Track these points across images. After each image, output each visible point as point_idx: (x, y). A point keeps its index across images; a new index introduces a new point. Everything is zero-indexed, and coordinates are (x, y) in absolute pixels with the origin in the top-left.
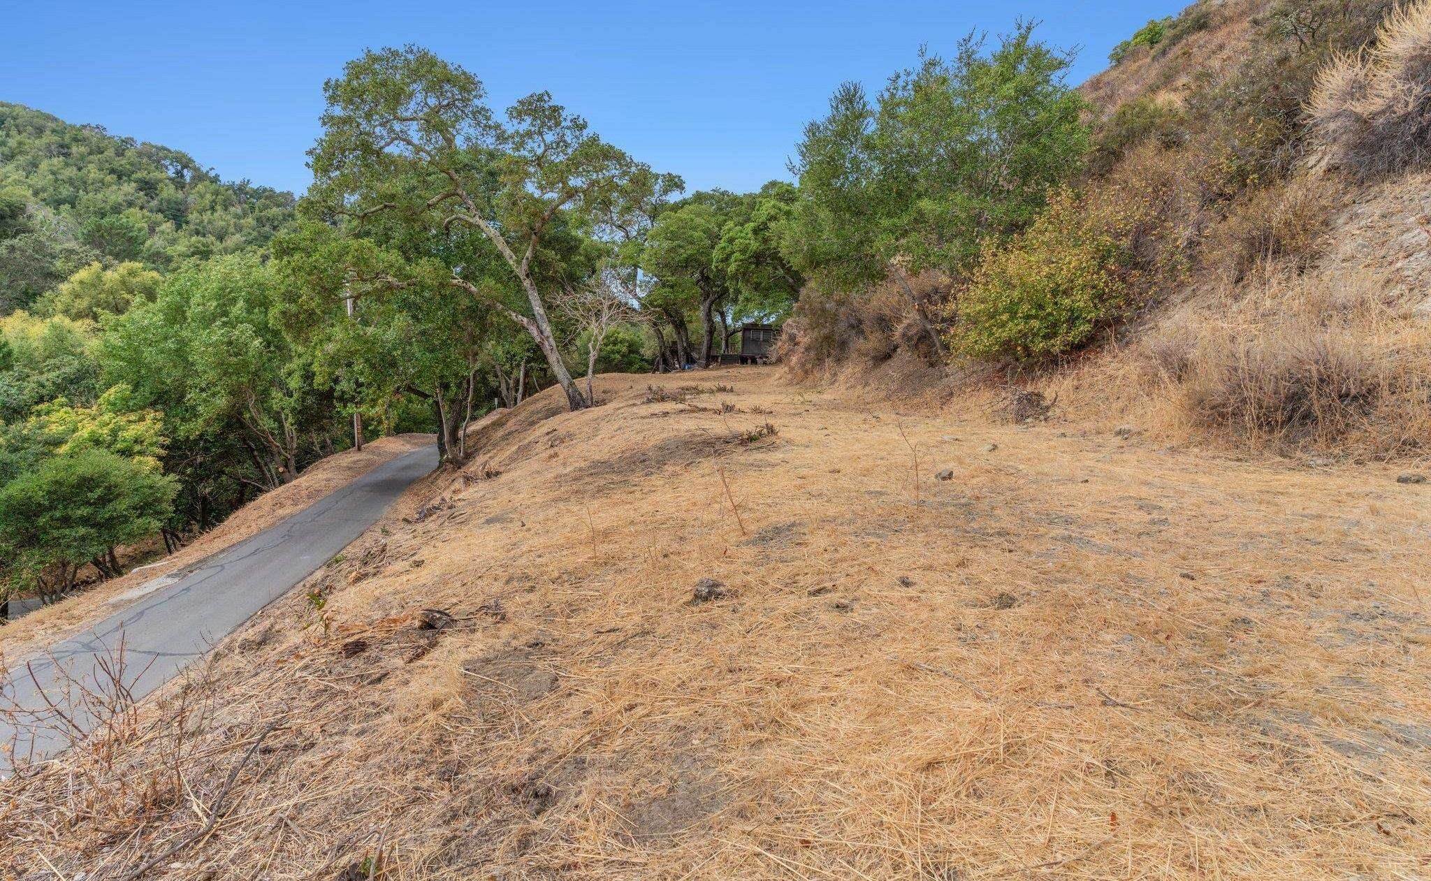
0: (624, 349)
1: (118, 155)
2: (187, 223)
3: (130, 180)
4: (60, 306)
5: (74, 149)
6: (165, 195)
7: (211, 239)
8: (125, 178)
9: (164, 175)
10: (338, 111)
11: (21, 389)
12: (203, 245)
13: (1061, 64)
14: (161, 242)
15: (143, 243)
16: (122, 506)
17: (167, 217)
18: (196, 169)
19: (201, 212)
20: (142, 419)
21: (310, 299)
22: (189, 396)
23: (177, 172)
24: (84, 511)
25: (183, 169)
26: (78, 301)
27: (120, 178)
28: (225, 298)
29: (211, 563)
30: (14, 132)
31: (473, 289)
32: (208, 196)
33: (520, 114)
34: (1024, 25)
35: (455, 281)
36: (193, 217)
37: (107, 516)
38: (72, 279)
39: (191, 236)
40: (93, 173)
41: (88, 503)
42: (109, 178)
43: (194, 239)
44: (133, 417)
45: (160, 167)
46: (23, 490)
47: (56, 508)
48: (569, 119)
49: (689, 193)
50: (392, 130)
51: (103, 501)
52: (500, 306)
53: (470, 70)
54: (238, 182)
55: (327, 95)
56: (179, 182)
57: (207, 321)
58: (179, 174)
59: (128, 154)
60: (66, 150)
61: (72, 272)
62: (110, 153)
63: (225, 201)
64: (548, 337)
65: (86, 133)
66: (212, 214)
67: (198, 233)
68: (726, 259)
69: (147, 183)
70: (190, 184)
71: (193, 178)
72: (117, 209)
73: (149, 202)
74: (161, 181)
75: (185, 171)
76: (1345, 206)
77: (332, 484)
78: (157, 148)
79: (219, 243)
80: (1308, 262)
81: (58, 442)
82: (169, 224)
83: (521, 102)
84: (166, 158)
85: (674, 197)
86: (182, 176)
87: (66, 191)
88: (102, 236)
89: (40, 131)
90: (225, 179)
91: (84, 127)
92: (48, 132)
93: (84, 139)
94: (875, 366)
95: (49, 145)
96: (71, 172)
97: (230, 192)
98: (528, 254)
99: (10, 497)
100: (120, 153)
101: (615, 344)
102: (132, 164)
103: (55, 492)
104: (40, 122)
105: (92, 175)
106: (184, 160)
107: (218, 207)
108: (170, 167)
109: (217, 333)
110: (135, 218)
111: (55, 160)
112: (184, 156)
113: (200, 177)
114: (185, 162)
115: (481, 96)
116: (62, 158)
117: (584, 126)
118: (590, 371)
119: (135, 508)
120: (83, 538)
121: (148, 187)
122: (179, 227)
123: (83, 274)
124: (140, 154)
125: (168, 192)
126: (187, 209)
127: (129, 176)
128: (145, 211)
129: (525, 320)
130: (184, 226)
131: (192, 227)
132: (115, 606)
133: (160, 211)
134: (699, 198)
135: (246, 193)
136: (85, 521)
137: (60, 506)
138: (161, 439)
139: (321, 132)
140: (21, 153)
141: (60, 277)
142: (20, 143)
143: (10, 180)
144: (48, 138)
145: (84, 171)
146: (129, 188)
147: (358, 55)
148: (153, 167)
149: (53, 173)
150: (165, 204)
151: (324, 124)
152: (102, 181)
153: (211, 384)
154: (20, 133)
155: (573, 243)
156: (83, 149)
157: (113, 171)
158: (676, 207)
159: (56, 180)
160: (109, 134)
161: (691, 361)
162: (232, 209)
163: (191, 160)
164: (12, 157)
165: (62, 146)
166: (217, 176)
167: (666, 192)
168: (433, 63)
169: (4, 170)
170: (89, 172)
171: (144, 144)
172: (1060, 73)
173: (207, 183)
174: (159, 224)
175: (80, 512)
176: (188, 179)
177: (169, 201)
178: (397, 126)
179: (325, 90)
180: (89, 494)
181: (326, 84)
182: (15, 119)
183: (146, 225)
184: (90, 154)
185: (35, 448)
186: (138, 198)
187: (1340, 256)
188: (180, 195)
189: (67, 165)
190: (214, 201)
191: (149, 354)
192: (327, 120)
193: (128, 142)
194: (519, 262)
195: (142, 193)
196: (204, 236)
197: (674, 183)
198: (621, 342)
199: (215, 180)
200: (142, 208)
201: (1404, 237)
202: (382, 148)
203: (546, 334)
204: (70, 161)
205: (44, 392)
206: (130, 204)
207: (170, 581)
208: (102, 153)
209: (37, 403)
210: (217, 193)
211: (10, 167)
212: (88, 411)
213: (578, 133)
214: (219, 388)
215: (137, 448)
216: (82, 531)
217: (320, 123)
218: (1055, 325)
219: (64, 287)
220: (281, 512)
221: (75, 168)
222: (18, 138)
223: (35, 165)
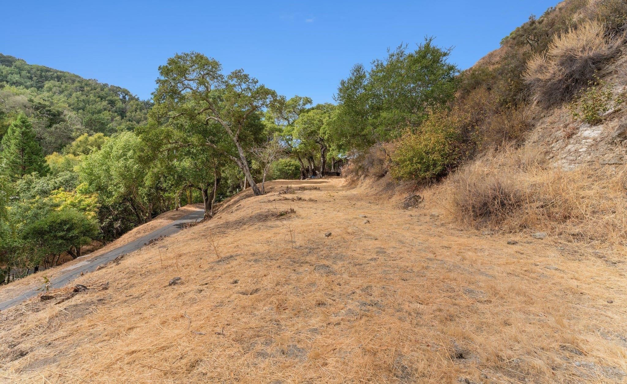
0: (293, 168)
1: (101, 90)
2: (126, 117)
3: (105, 100)
4: (72, 151)
5: (85, 89)
6: (118, 106)
7: (134, 123)
8: (103, 99)
9: (118, 98)
10: (163, 78)
11: (48, 184)
12: (131, 125)
13: (445, 54)
14: (115, 124)
15: (107, 125)
16: (76, 232)
17: (118, 115)
18: (131, 95)
19: (131, 112)
20: (90, 197)
21: (148, 151)
22: (109, 188)
23: (123, 97)
24: (62, 234)
25: (125, 95)
26: (79, 148)
27: (102, 99)
28: (126, 148)
29: (105, 256)
30: (64, 82)
31: (215, 146)
32: (134, 106)
33: (232, 77)
34: (428, 39)
35: (207, 144)
36: (128, 114)
37: (70, 236)
38: (77, 140)
39: (127, 121)
40: (92, 97)
41: (63, 231)
42: (97, 100)
43: (128, 123)
44: (87, 196)
45: (117, 95)
46: (40, 225)
47: (52, 233)
48: (251, 79)
49: (314, 105)
50: (183, 85)
51: (69, 230)
52: (226, 154)
53: (217, 60)
54: (146, 100)
55: (160, 71)
56: (124, 101)
57: (118, 158)
58: (124, 97)
59: (105, 90)
60: (82, 89)
61: (78, 137)
62: (99, 90)
63: (140, 108)
64: (245, 166)
65: (90, 82)
66: (135, 113)
67: (129, 121)
68: (324, 133)
69: (112, 101)
70: (128, 101)
71: (129, 99)
72: (99, 112)
73: (112, 109)
74: (117, 100)
75: (126, 96)
76: (542, 118)
77: (162, 224)
78: (116, 87)
79: (137, 124)
80: (520, 143)
81: (57, 206)
82: (119, 117)
83: (233, 73)
84: (119, 91)
85: (308, 106)
86: (125, 98)
87: (81, 105)
88: (92, 122)
89: (73, 82)
90: (141, 99)
91: (90, 80)
92: (76, 82)
93: (89, 84)
94: (378, 180)
95: (76, 87)
96: (84, 97)
97: (143, 104)
98: (238, 132)
99: (35, 227)
100: (102, 90)
101: (290, 166)
102: (106, 94)
103: (52, 226)
104: (74, 78)
105: (91, 99)
106: (126, 92)
107: (138, 110)
108: (121, 95)
109: (121, 163)
110: (106, 115)
111: (78, 93)
112: (126, 90)
113: (132, 98)
114: (126, 93)
115: (220, 70)
116: (81, 92)
117: (257, 82)
118: (264, 180)
119: (82, 233)
120: (61, 244)
121: (112, 103)
122: (122, 118)
123: (81, 138)
124: (110, 90)
125: (119, 105)
126: (126, 111)
127: (105, 99)
128: (110, 112)
129: (236, 159)
130: (125, 118)
131: (127, 118)
132: (63, 273)
133: (116, 112)
134: (318, 107)
135: (149, 105)
136: (62, 237)
137: (53, 232)
138: (98, 204)
139: (157, 86)
140: (66, 90)
141: (73, 139)
142: (66, 87)
143: (61, 101)
144: (77, 84)
145: (89, 97)
146: (105, 103)
147: (173, 56)
148: (114, 95)
149: (77, 98)
150: (118, 109)
151: (157, 83)
152: (95, 101)
153: (117, 184)
154: (66, 82)
155: (261, 127)
156: (88, 88)
157: (99, 97)
158: (308, 111)
159: (78, 101)
160: (98, 82)
161: (315, 174)
162: (143, 111)
163: (128, 92)
164: (63, 92)
165: (81, 87)
166: (138, 98)
167: (304, 104)
168: (202, 57)
169: (59, 97)
170: (90, 97)
171: (111, 86)
172: (444, 58)
173: (134, 101)
174: (115, 117)
175: (60, 234)
176: (127, 99)
177: (119, 108)
178: (186, 82)
179: (159, 70)
180: (64, 227)
181: (159, 67)
182: (65, 77)
183: (110, 118)
184: (91, 90)
185: (47, 208)
186: (108, 107)
187: (532, 141)
188: (124, 105)
189: (82, 95)
190: (136, 108)
191: (96, 171)
192: (158, 81)
193: (106, 85)
194: (234, 136)
195: (109, 105)
196: (132, 122)
197: (308, 101)
198: (292, 166)
199: (137, 100)
200: (109, 111)
201: (557, 133)
202: (181, 91)
203: (244, 165)
204: (84, 93)
205: (56, 185)
206: (105, 109)
207: (87, 263)
208: (96, 89)
209: (53, 190)
210: (138, 105)
211: (62, 96)
212: (71, 193)
213: (254, 85)
214: (121, 185)
215: (88, 208)
216: (60, 241)
217: (155, 83)
218: (428, 166)
219: (74, 143)
220: (138, 236)
221: (85, 96)
222: (66, 84)
223: (71, 95)
